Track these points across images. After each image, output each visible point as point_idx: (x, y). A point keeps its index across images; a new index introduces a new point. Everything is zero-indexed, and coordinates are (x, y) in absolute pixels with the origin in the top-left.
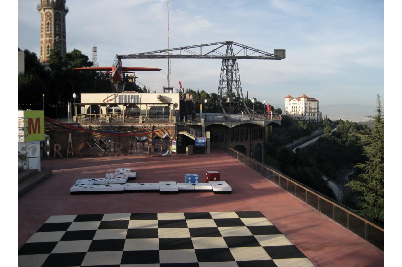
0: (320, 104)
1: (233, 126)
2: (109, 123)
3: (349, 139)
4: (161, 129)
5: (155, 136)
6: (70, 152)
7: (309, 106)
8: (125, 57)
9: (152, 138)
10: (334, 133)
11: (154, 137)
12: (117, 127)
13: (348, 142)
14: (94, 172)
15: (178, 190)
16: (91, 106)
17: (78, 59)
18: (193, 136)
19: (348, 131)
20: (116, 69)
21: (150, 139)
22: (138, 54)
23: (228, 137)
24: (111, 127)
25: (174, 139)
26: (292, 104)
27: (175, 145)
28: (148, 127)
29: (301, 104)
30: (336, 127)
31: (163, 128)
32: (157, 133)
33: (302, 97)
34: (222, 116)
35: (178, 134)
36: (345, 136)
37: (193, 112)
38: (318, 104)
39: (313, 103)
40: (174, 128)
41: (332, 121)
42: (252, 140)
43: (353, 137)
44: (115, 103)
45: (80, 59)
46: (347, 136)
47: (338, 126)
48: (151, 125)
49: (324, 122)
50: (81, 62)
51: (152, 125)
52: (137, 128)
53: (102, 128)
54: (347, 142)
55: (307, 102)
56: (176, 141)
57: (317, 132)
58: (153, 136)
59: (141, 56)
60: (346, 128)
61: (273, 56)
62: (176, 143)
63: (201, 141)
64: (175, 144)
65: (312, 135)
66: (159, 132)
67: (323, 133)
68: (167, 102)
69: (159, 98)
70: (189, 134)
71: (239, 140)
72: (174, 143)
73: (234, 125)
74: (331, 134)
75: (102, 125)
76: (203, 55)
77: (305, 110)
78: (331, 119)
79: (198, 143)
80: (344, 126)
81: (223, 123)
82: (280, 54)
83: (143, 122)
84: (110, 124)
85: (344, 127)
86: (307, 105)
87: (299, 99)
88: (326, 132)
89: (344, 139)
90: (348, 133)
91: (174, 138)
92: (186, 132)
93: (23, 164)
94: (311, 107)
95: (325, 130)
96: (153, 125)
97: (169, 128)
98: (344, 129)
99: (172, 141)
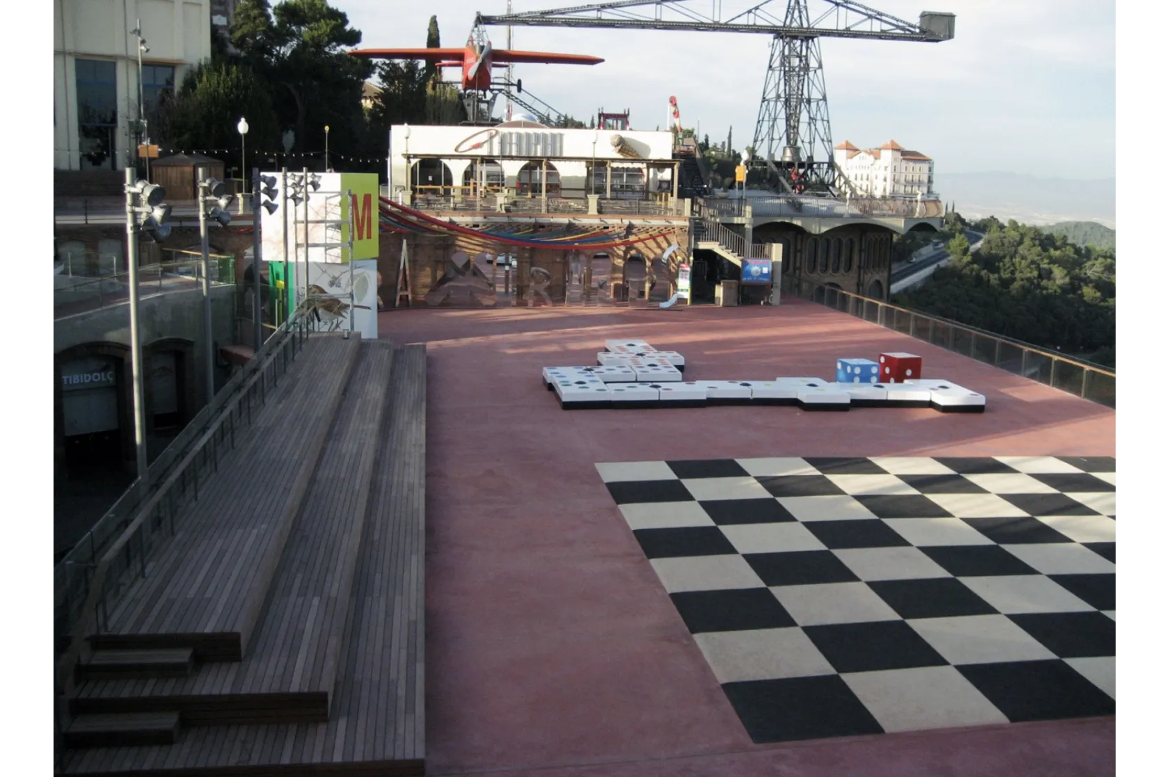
0: (935, 170)
1: (824, 229)
2: (504, 211)
3: (1018, 275)
4: (650, 233)
5: (633, 252)
6: (405, 293)
7: (906, 176)
8: (499, 20)
9: (624, 258)
10: (976, 255)
11: (629, 256)
12: (528, 225)
13: (1016, 285)
14: (534, 350)
15: (852, 400)
16: (420, 162)
17: (322, 21)
18: (737, 254)
19: (1016, 252)
20: (482, 55)
21: (620, 261)
22: (539, 12)
23: (801, 258)
24: (510, 224)
25: (683, 263)
26: (856, 167)
27: (686, 278)
28: (613, 227)
29: (883, 168)
30: (979, 238)
31: (655, 230)
32: (640, 245)
33: (886, 148)
34: (782, 201)
35: (696, 248)
36: (1007, 266)
37: (705, 186)
38: (930, 170)
39: (918, 166)
40: (685, 231)
41: (967, 221)
42: (862, 271)
43: (1029, 270)
44: (489, 154)
45: (328, 21)
46: (1013, 264)
47: (986, 236)
48: (623, 221)
49: (947, 223)
50: (331, 30)
51: (626, 222)
52: (583, 230)
53: (484, 225)
54: (1015, 283)
55: (899, 163)
56: (691, 268)
57: (927, 251)
58: (626, 252)
59: (543, 19)
60: (1010, 242)
61: (917, 30)
62: (690, 273)
63: (759, 270)
64: (688, 276)
65: (914, 260)
66: (646, 241)
67: (944, 256)
68: (638, 155)
69: (618, 145)
70: (727, 248)
71: (830, 271)
72: (684, 273)
73: (825, 226)
74: (967, 259)
75: (485, 217)
76: (723, 21)
77: (894, 186)
78: (963, 216)
79: (749, 273)
80: (1005, 237)
81: (797, 219)
82: (936, 27)
83: (600, 211)
84: (508, 217)
85: (1006, 241)
86: (901, 173)
87: (876, 154)
88: (956, 253)
89: (1006, 275)
90: (1015, 258)
91: (684, 259)
92: (718, 243)
93: (332, 323)
94: (911, 178)
95: (951, 247)
96: (630, 222)
97: (672, 230)
98: (1003, 244)
99: (680, 269)
